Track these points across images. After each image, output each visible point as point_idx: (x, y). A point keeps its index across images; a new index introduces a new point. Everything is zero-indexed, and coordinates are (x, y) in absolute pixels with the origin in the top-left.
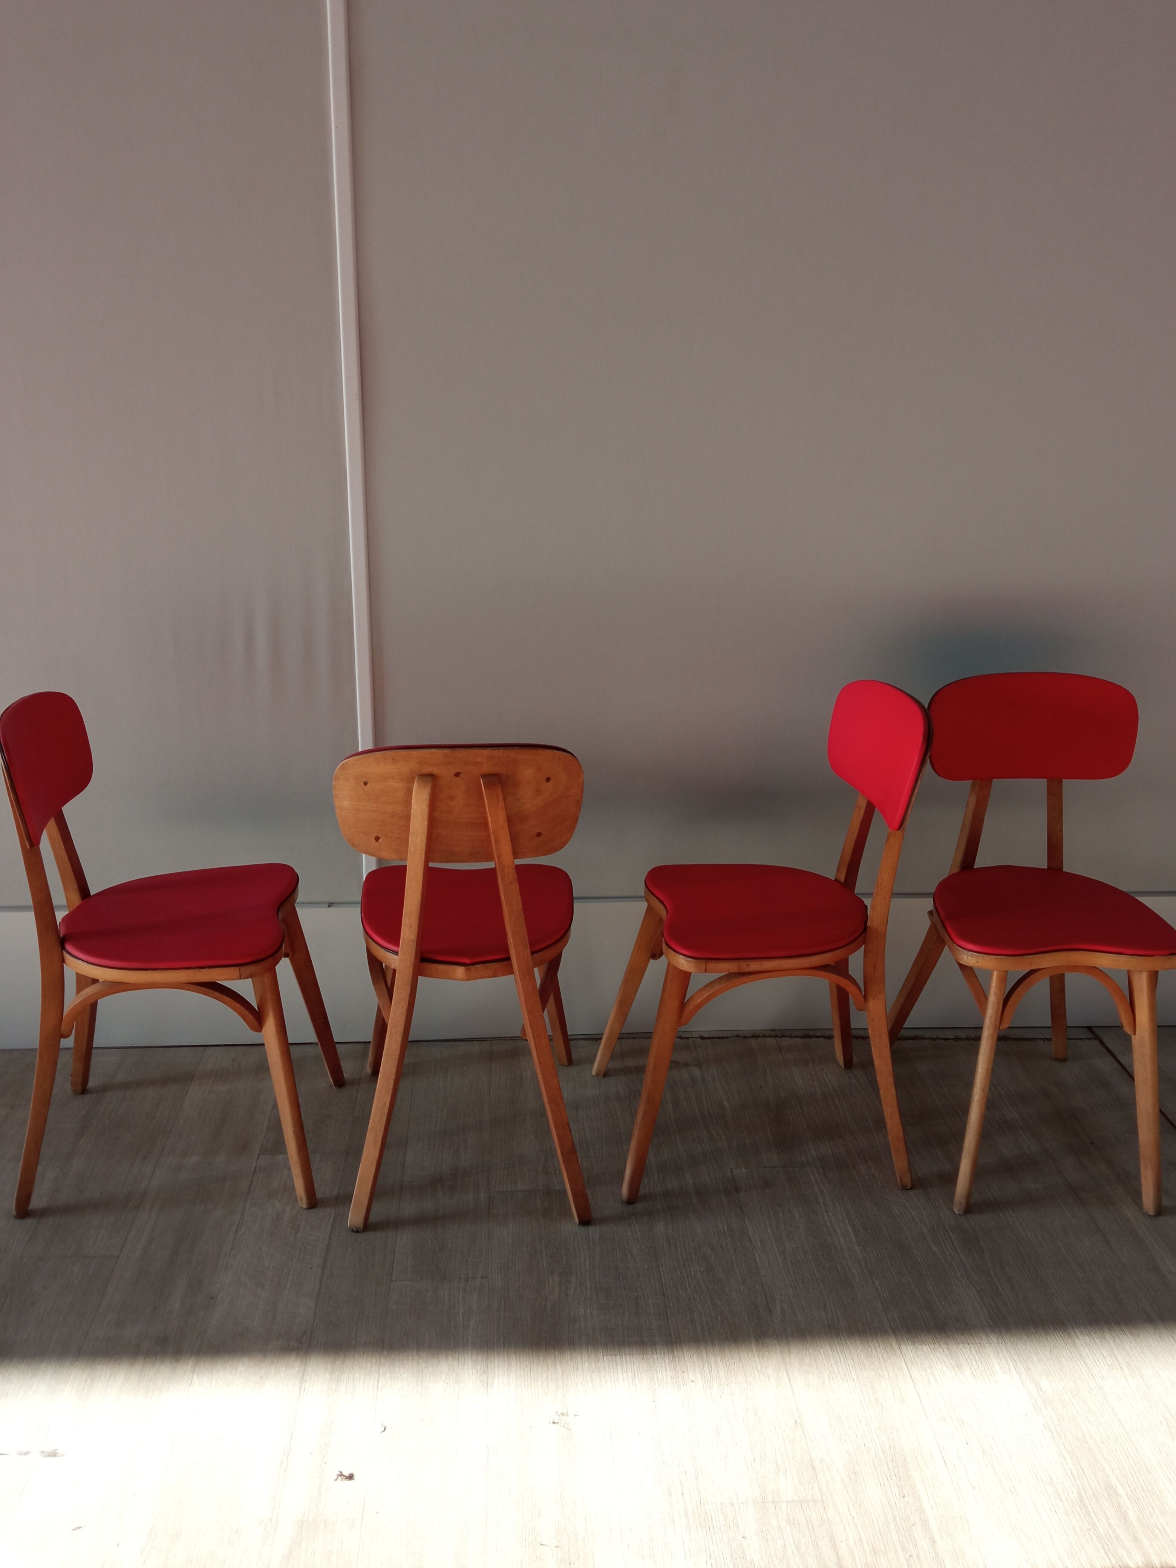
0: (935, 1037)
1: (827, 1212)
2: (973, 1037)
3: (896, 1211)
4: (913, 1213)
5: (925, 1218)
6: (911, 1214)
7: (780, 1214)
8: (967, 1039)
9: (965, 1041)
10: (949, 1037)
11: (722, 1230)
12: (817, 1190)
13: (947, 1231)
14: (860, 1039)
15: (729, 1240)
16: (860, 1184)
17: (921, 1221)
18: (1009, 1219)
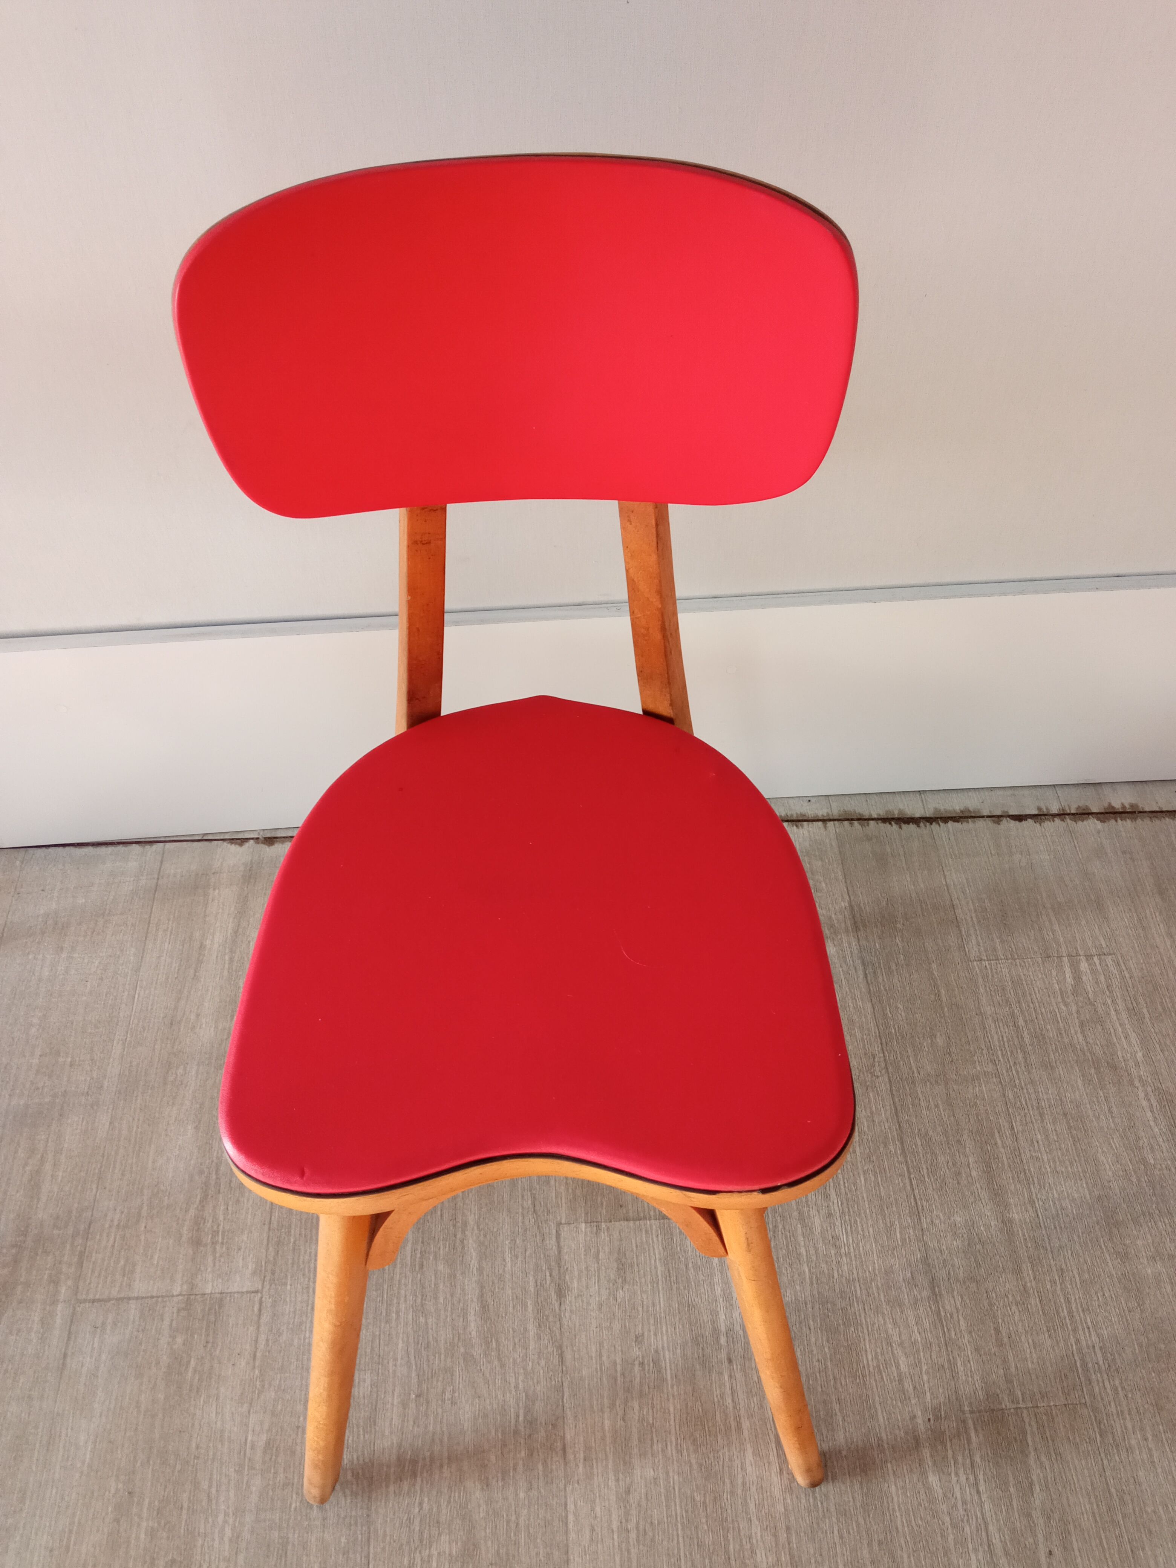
0: (999, 813)
1: (730, 1361)
2: (1073, 812)
3: (870, 1357)
4: (903, 1368)
5: (925, 1378)
6: (898, 1367)
7: (637, 1369)
8: (1062, 815)
9: (1057, 820)
10: (1028, 812)
11: (513, 1422)
12: (718, 1290)
13: (964, 1422)
14: (856, 823)
15: (523, 1454)
16: (807, 1270)
17: (915, 1388)
18: (1094, 1377)
